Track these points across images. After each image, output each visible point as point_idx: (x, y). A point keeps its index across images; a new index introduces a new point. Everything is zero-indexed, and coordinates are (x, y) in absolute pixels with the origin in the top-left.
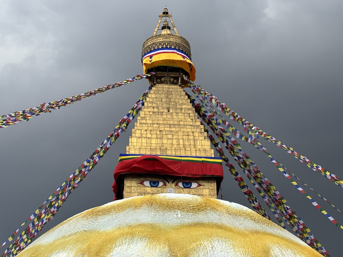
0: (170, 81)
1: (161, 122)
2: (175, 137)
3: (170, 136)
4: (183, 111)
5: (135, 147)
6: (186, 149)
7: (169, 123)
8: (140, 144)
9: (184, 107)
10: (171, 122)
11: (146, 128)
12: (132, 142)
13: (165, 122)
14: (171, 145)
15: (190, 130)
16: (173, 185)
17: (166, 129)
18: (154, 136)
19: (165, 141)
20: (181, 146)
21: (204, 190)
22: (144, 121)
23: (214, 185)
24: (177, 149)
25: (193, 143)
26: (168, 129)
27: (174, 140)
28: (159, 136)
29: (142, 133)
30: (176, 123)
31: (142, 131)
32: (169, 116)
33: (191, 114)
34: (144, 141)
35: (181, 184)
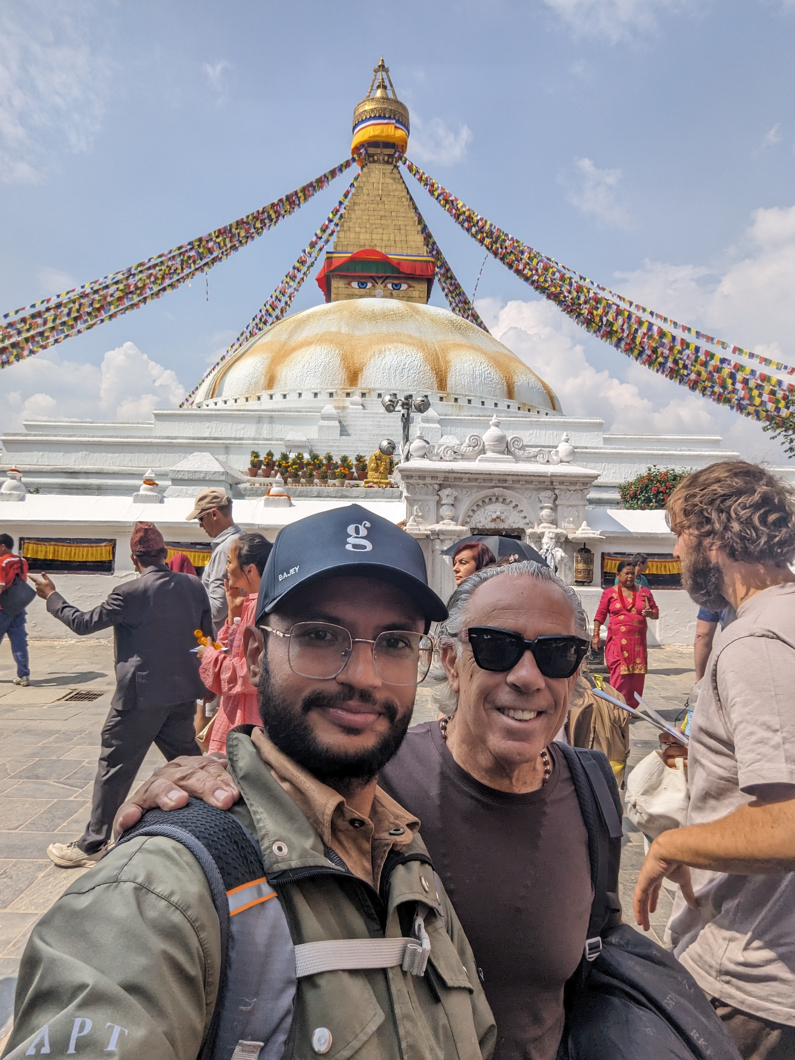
0: (384, 159)
1: (372, 213)
2: (385, 232)
3: (380, 231)
4: (396, 199)
5: (343, 243)
6: (397, 245)
7: (380, 214)
8: (348, 239)
9: (396, 193)
10: (383, 213)
11: (355, 220)
12: (340, 237)
13: (376, 213)
14: (381, 241)
15: (402, 223)
16: (382, 286)
17: (377, 221)
18: (363, 230)
19: (374, 236)
20: (393, 243)
21: (413, 294)
22: (353, 212)
23: (425, 286)
24: (387, 245)
25: (405, 238)
26: (379, 221)
27: (385, 235)
28: (368, 230)
29: (351, 226)
30: (387, 214)
31: (351, 223)
32: (380, 206)
33: (405, 203)
34: (352, 235)
35: (390, 286)
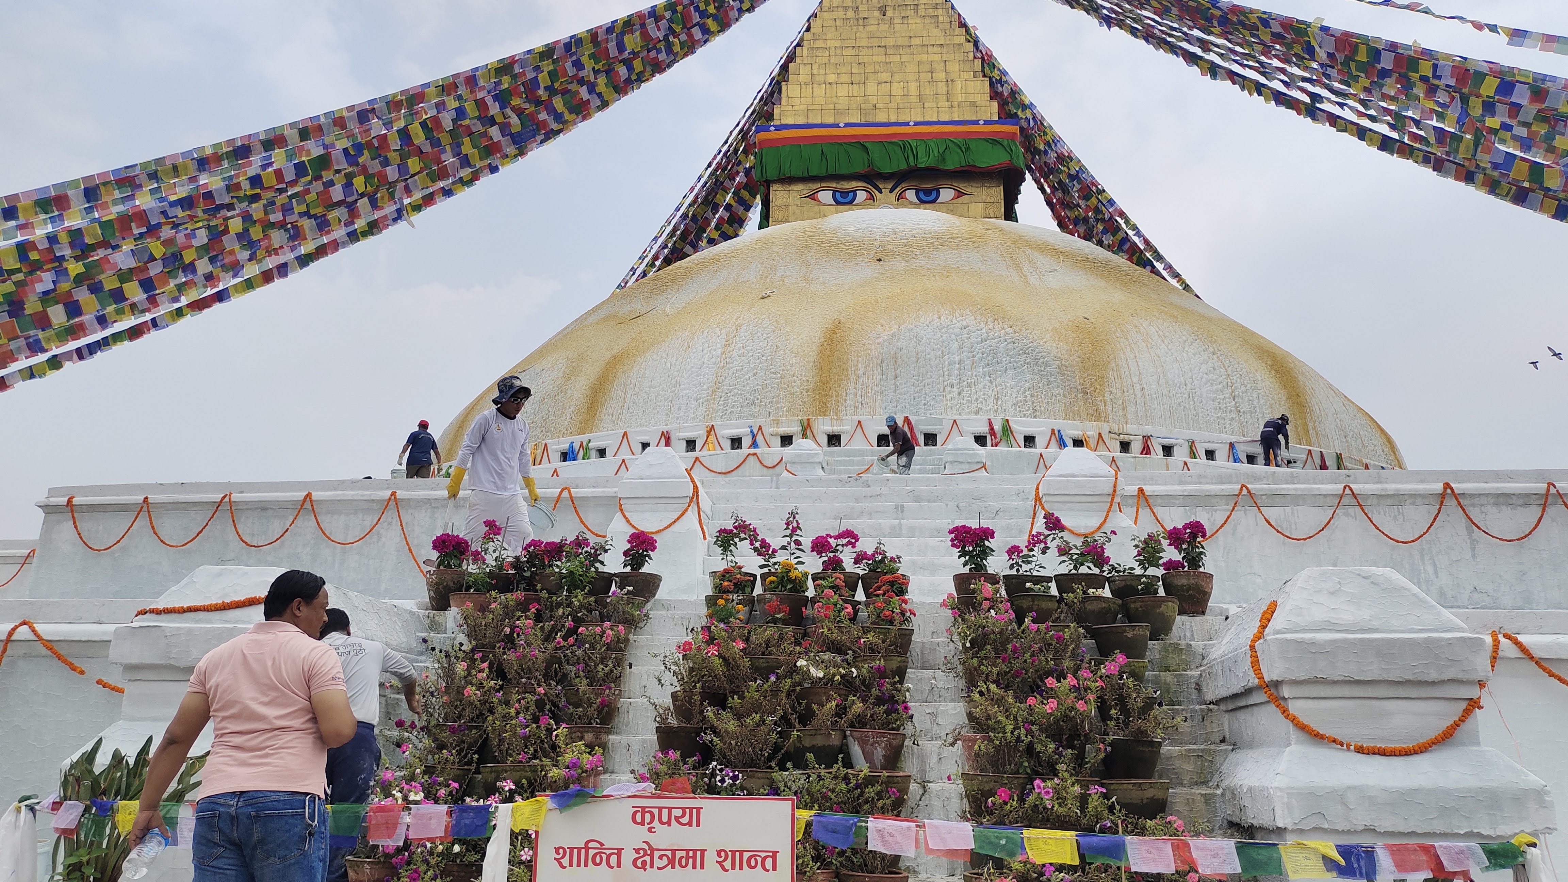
1: (864, 43)
2: (897, 77)
3: (885, 77)
4: (921, 12)
5: (797, 108)
6: (926, 105)
7: (883, 44)
8: (810, 100)
9: (923, 1)
10: (890, 42)
11: (825, 60)
12: (790, 95)
13: (875, 42)
14: (887, 99)
15: (937, 57)
16: (893, 198)
17: (875, 58)
18: (845, 78)
19: (872, 89)
20: (914, 99)
21: (972, 206)
22: (820, 44)
23: (997, 193)
24: (901, 106)
25: (945, 88)
26: (882, 58)
27: (895, 85)
28: (856, 79)
29: (815, 72)
30: (900, 42)
31: (815, 67)
32: (884, 27)
33: (941, 18)
34: (819, 91)
35: (911, 195)
